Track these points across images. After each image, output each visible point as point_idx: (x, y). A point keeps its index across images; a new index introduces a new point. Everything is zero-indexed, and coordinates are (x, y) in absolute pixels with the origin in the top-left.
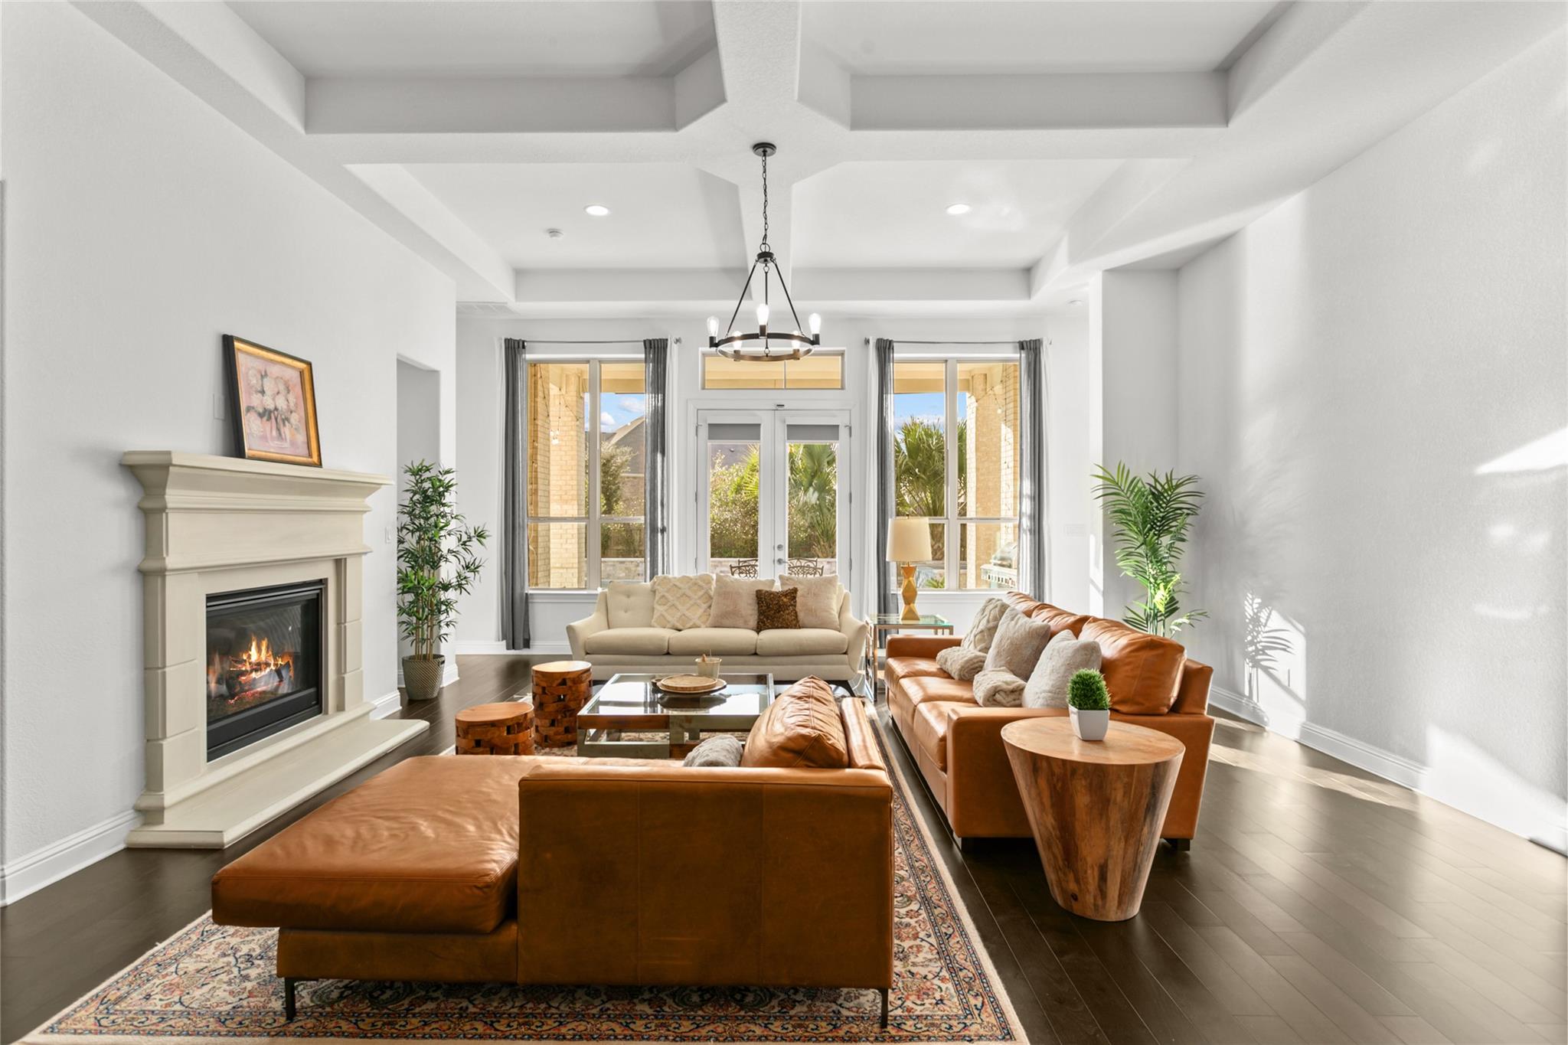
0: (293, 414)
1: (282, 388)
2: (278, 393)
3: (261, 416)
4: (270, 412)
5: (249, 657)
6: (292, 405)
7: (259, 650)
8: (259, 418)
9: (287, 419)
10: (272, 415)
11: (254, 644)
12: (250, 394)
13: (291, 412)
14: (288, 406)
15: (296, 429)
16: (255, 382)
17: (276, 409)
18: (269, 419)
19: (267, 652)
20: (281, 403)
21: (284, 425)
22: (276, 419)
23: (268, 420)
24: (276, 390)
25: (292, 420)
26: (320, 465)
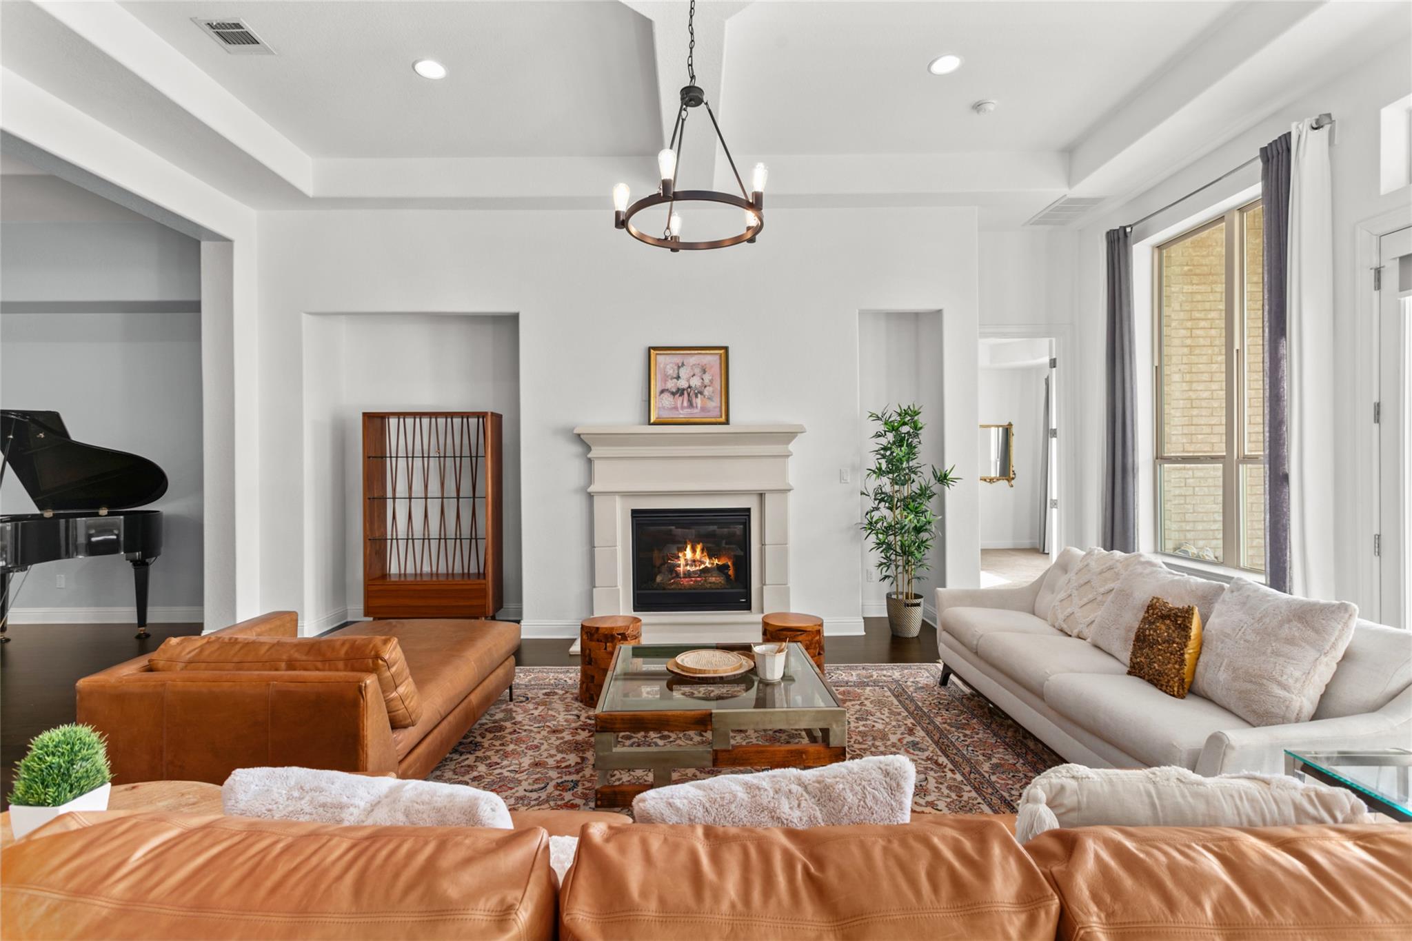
0: (707, 388)
1: (697, 371)
2: (694, 375)
3: (673, 394)
4: (684, 390)
5: (685, 555)
6: (707, 381)
7: (694, 551)
8: (672, 396)
9: (701, 393)
10: (685, 392)
11: (689, 547)
12: (665, 381)
13: (705, 387)
14: (702, 383)
15: (709, 398)
16: (671, 372)
17: (690, 387)
18: (682, 394)
19: (702, 553)
20: (695, 382)
21: (696, 397)
22: (689, 395)
23: (680, 396)
24: (692, 374)
25: (706, 393)
26: (727, 422)
